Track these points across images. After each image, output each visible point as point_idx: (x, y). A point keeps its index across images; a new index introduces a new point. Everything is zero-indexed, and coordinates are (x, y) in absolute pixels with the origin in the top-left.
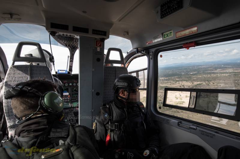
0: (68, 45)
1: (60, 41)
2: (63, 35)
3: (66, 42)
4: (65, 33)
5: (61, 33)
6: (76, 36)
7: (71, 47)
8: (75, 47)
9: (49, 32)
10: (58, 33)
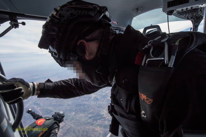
0: (190, 18)
1: (180, 16)
2: (182, 10)
3: (187, 15)
4: (185, 7)
5: (180, 9)
6: (200, 6)
7: (194, 19)
8: (199, 17)
9: (166, 12)
10: (176, 10)
